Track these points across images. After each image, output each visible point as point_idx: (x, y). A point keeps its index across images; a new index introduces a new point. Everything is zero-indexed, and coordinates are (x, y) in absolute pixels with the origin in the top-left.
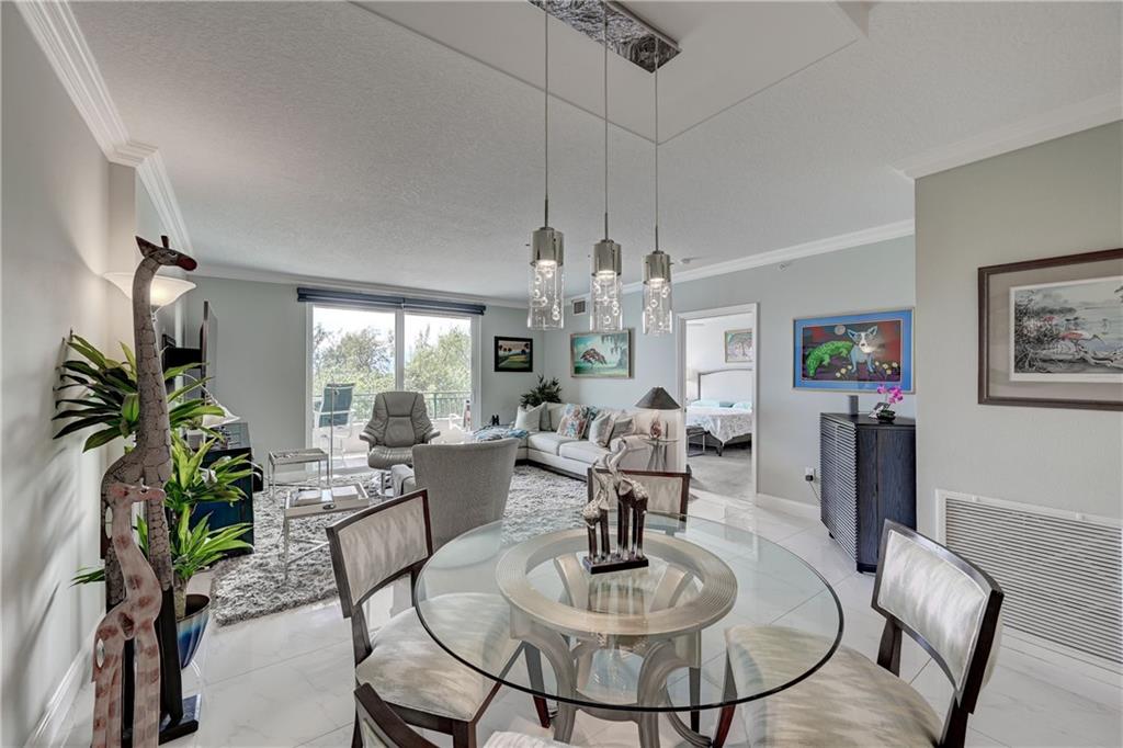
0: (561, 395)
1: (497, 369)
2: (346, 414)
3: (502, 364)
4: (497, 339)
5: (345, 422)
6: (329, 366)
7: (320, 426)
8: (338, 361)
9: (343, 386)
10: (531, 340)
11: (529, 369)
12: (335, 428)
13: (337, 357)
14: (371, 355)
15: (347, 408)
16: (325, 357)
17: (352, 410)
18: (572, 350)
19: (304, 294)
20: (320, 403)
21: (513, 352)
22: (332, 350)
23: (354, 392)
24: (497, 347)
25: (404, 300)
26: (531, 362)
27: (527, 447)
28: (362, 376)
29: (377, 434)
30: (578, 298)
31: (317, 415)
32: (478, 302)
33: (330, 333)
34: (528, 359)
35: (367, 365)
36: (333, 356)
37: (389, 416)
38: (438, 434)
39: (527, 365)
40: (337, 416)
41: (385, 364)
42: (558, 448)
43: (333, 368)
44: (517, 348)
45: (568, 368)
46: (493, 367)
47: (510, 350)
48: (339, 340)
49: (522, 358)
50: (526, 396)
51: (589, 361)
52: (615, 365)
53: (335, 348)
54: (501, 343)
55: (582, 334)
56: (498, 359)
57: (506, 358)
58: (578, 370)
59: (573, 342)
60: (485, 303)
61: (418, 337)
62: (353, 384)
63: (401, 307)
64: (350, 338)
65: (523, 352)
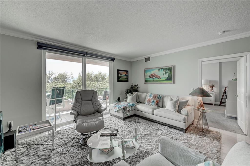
0: (139, 90)
1: (118, 81)
2: (62, 99)
3: (120, 79)
4: (118, 70)
5: (61, 102)
6: (55, 81)
7: (50, 105)
8: (57, 80)
9: (60, 88)
10: (128, 71)
11: (127, 81)
12: (57, 105)
13: (57, 79)
14: (66, 78)
15: (62, 97)
16: (54, 79)
17: (64, 97)
18: (144, 74)
19: (40, 46)
20: (50, 95)
21: (123, 75)
23: (65, 90)
24: (118, 73)
25: (86, 53)
26: (128, 79)
27: (135, 110)
28: (64, 83)
29: (77, 110)
30: (147, 56)
31: (48, 101)
32: (112, 57)
33: (55, 73)
34: (127, 78)
35: (65, 81)
37: (82, 101)
38: (105, 109)
39: (127, 80)
40: (58, 100)
41: (69, 80)
42: (153, 112)
43: (56, 82)
45: (143, 80)
47: (122, 74)
48: (58, 75)
49: (125, 77)
50: (127, 90)
51: (153, 78)
52: (165, 79)
53: (56, 77)
54: (119, 72)
55: (149, 69)
56: (118, 77)
57: (121, 77)
58: (146, 81)
59: (145, 71)
60: (115, 57)
61: (79, 74)
62: (64, 87)
63: (85, 56)
64: (60, 74)
65: (126, 75)
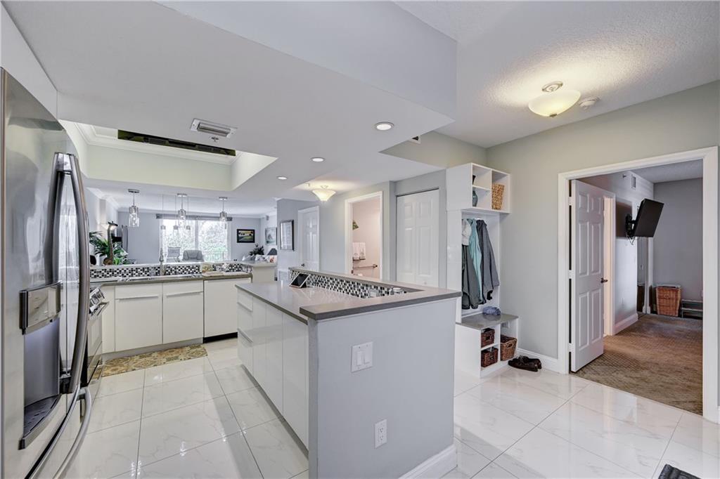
1: (238, 242)
3: (241, 240)
4: (238, 230)
10: (254, 230)
11: (254, 242)
16: (208, 233)
18: (265, 234)
19: (159, 216)
22: (212, 228)
24: (238, 233)
26: (254, 239)
36: (212, 232)
37: (189, 258)
39: (252, 240)
44: (247, 234)
45: (264, 241)
46: (236, 240)
47: (244, 234)
49: (250, 237)
50: (251, 252)
53: (214, 227)
56: (238, 238)
57: (242, 237)
58: (268, 242)
59: (266, 232)
60: (232, 216)
65: (250, 235)
